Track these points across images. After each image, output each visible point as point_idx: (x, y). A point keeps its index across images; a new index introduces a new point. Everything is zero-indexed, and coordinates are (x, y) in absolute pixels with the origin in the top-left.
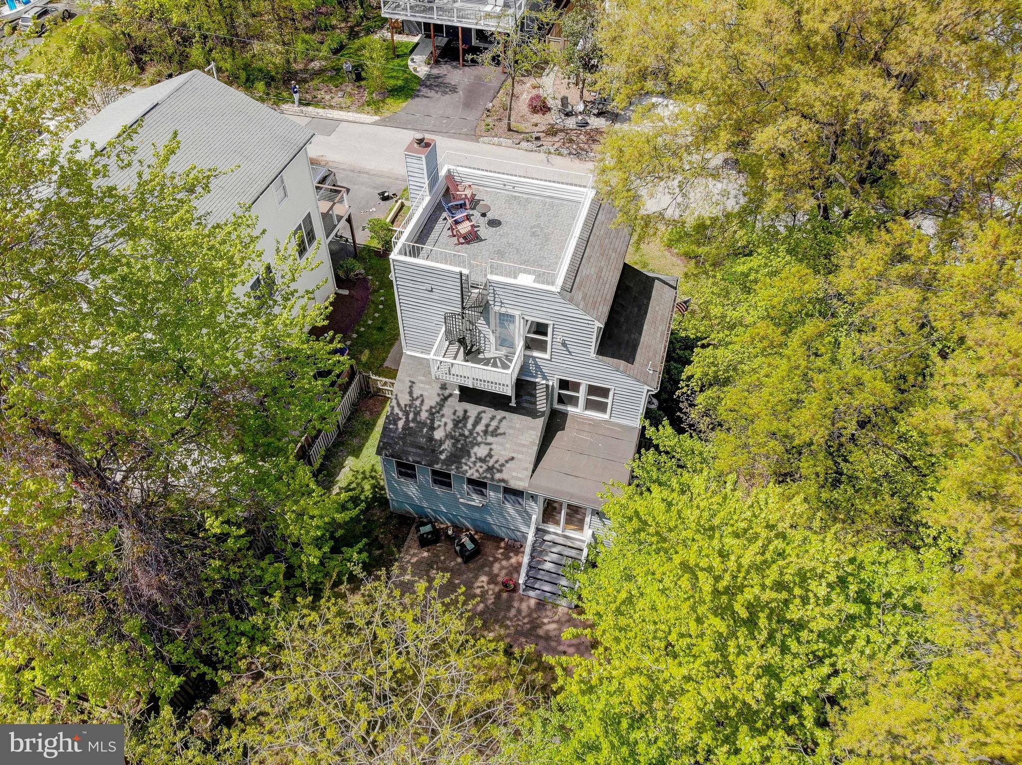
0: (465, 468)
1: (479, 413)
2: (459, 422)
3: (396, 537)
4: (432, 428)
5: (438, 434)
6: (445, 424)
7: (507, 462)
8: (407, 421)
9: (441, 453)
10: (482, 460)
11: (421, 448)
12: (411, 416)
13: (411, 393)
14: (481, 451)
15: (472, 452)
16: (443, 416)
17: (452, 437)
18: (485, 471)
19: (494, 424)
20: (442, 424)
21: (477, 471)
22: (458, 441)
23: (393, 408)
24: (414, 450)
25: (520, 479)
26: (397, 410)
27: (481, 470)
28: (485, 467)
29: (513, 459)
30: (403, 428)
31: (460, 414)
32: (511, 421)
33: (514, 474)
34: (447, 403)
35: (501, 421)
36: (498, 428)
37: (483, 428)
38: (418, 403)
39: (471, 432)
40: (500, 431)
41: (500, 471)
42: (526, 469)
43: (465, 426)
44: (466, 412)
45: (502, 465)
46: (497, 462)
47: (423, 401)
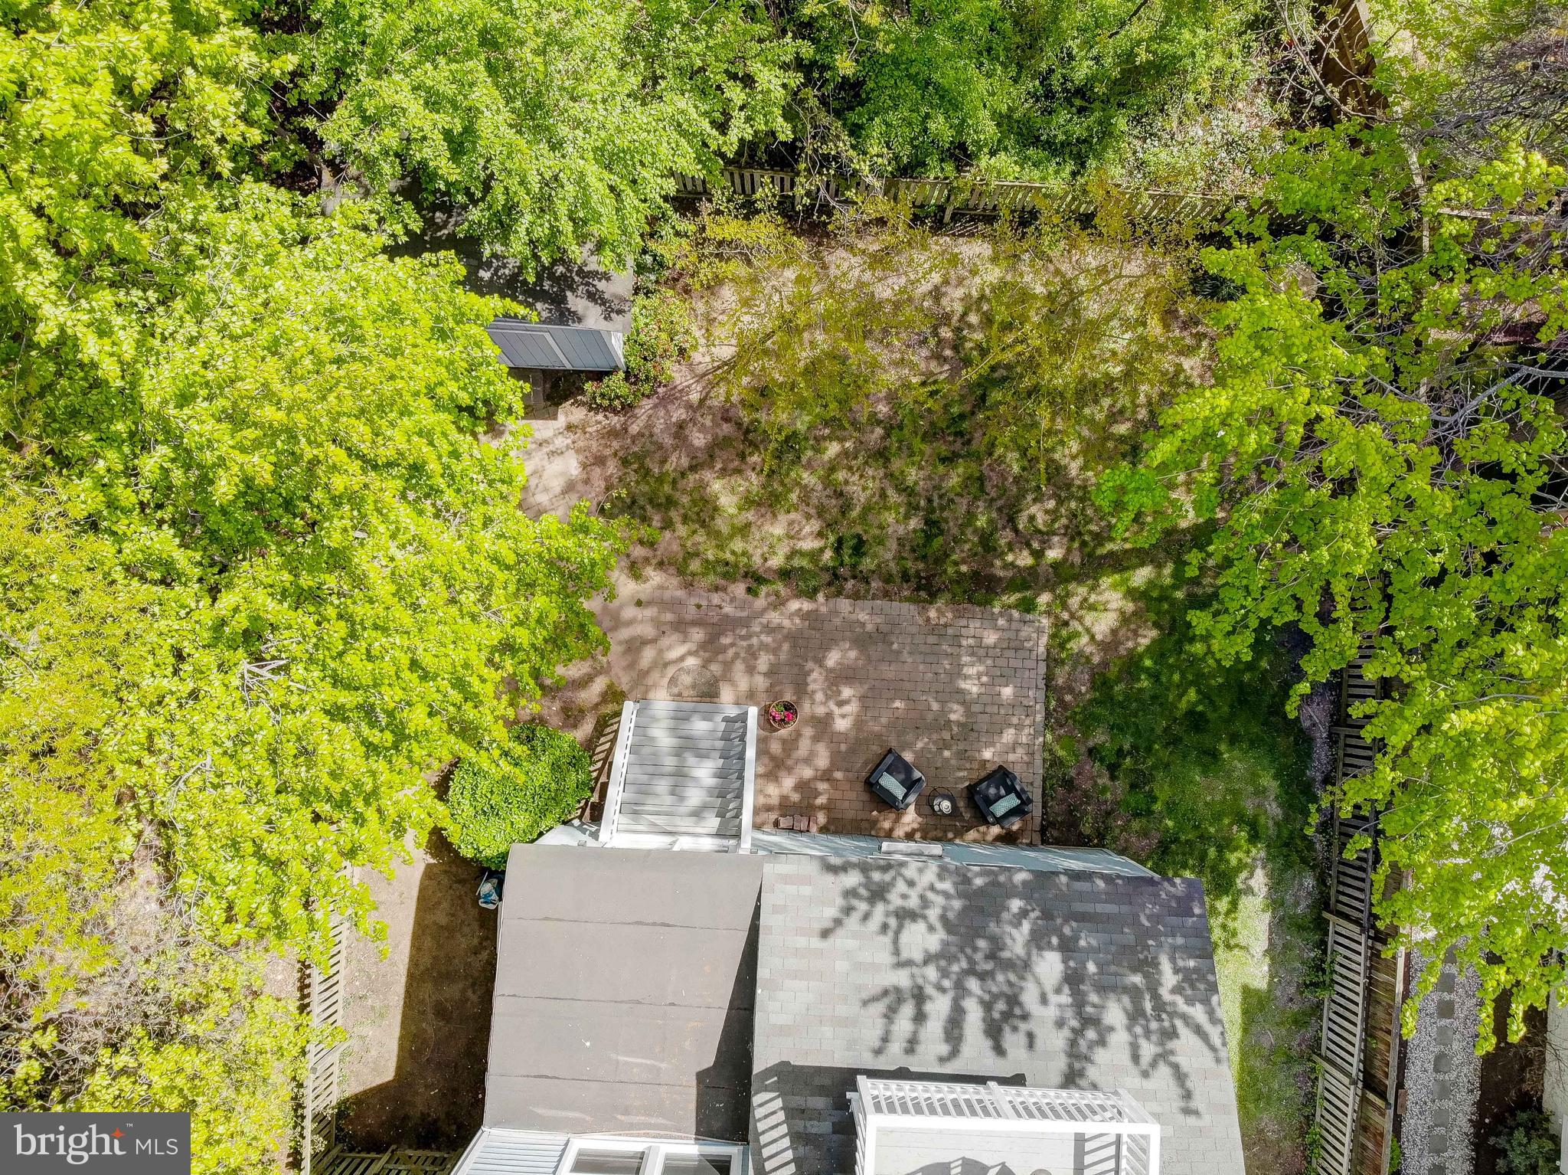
0: (947, 886)
1: (955, 1053)
2: (1007, 1016)
3: (1069, 784)
4: (1073, 979)
5: (1050, 966)
6: (1044, 1000)
7: (838, 922)
8: (1153, 988)
9: (1024, 913)
10: (905, 915)
11: (1082, 918)
12: (1148, 1006)
13: (1180, 1076)
14: (921, 939)
15: (941, 934)
16: (1060, 1024)
17: (1009, 965)
18: (891, 884)
19: (903, 1024)
20: (1054, 999)
21: (911, 884)
22: (991, 956)
23: (1214, 1020)
24: (1100, 908)
25: (786, 879)
26: (1198, 1013)
27: (901, 886)
28: (895, 899)
29: (825, 934)
30: (1155, 964)
31: (1013, 1041)
32: (851, 1044)
33: (807, 890)
34: (1061, 1063)
35: (885, 1039)
36: (890, 1014)
37: (928, 1007)
38: (1148, 1050)
39: (961, 991)
40: (880, 1007)
41: (850, 893)
42: (777, 910)
43: (987, 1006)
44: (999, 1050)
45: (848, 910)
46: (866, 917)
47: (1136, 1058)
